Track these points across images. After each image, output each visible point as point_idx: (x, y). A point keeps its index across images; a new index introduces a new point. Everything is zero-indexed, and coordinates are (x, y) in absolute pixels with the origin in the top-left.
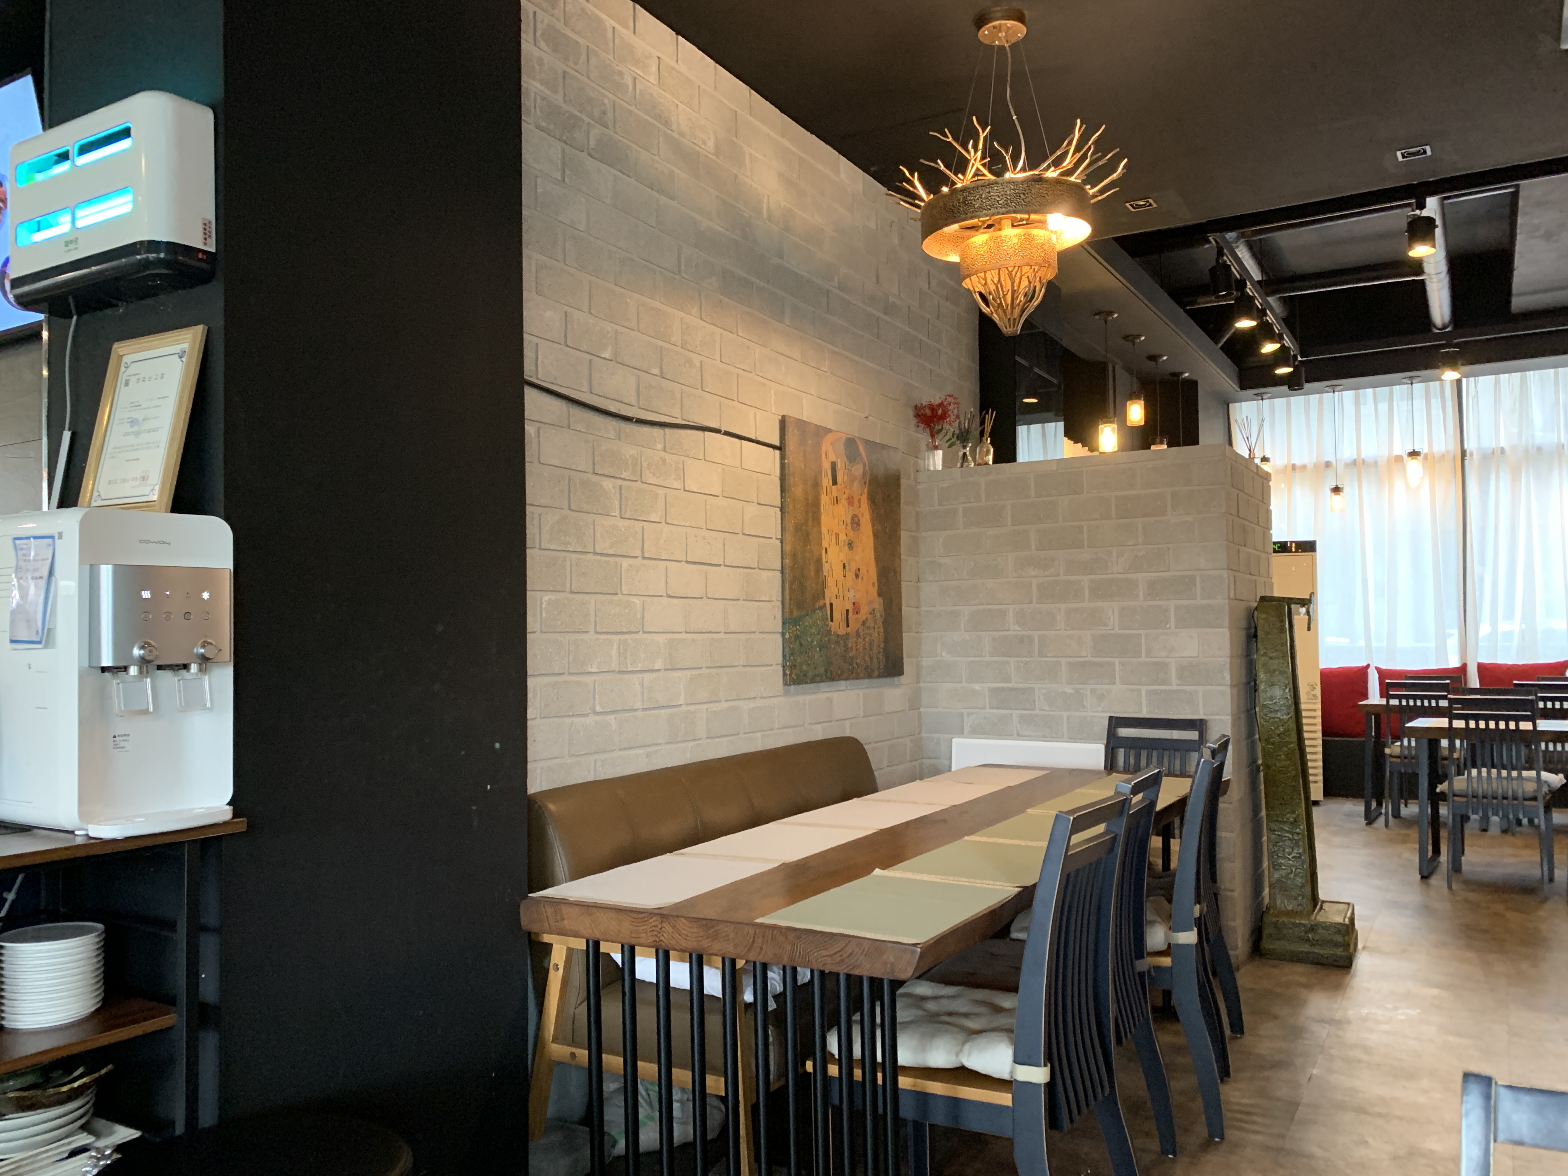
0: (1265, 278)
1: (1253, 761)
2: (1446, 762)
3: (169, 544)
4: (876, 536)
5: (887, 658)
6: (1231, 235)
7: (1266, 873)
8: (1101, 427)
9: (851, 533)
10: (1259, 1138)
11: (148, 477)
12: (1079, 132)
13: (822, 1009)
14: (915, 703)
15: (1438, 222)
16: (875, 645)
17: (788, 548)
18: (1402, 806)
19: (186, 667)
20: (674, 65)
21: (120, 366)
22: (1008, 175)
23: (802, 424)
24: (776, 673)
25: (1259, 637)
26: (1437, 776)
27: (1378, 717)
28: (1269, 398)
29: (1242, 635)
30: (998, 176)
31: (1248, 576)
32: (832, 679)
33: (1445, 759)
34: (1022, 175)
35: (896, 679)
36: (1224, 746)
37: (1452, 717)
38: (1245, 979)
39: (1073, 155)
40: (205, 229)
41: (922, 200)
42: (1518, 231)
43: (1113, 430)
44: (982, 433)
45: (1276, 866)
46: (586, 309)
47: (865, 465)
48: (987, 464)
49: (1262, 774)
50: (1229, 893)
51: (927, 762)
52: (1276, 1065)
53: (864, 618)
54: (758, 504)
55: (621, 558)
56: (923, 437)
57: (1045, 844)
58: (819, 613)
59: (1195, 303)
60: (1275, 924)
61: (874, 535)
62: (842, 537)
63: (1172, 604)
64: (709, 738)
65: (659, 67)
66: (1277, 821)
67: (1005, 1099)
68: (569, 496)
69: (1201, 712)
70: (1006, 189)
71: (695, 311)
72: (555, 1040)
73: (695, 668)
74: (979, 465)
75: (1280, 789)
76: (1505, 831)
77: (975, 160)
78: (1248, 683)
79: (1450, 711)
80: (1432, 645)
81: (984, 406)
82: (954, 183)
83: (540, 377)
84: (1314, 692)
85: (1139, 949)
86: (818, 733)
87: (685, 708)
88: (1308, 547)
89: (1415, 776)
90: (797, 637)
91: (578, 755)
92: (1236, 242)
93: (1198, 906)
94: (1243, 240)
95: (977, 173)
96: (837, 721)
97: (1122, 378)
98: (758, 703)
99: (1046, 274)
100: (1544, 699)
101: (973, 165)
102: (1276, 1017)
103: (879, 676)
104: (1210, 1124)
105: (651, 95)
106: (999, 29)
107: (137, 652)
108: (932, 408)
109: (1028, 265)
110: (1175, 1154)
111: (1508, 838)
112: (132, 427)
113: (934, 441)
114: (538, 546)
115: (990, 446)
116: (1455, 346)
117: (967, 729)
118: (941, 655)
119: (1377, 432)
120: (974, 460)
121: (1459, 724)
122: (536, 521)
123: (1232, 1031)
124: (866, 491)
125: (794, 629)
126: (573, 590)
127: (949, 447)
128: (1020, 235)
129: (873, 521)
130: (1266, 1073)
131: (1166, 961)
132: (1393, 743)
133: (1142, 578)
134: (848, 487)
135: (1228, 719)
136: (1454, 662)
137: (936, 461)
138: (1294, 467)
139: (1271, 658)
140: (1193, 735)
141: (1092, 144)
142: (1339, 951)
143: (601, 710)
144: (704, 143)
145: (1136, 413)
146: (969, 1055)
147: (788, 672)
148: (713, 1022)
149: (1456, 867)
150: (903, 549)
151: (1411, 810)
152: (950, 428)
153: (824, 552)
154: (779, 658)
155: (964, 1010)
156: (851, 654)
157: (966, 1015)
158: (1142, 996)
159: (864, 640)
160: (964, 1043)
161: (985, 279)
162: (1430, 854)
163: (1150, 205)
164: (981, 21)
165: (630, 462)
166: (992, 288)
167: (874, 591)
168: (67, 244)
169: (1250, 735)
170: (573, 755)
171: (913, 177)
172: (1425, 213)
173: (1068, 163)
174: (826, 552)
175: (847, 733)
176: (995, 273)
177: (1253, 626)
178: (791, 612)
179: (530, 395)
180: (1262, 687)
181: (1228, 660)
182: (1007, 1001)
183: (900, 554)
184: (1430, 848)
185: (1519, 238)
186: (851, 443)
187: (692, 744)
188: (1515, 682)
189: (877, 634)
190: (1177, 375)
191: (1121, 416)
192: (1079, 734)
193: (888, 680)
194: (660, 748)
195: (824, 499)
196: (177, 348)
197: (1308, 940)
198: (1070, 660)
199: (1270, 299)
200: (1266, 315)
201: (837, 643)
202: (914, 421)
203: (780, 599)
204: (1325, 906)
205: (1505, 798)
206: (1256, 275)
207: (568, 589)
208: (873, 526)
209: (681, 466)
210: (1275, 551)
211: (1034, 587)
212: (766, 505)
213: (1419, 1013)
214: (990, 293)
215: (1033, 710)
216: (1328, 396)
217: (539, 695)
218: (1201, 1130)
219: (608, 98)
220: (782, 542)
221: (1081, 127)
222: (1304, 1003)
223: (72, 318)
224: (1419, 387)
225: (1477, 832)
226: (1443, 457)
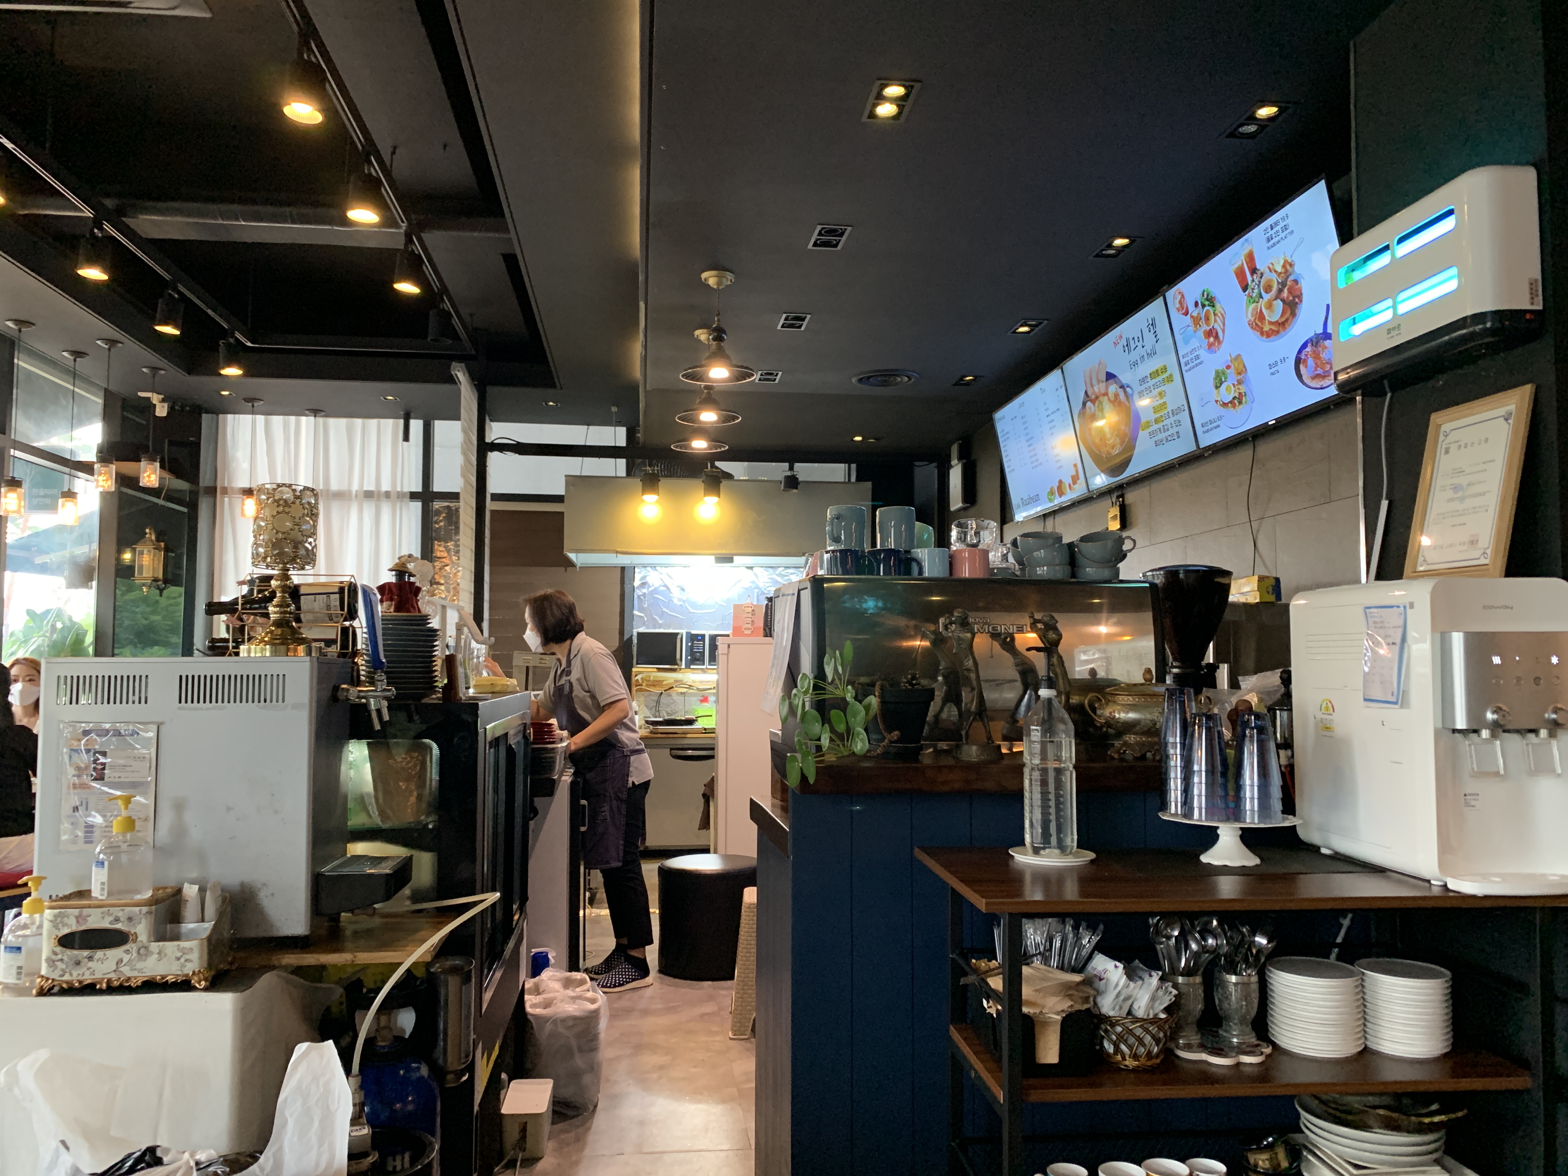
3: (1512, 608)
11: (1477, 541)
19: (1535, 731)
21: (1439, 436)
40: (1531, 289)
107: (1490, 716)
112: (1455, 493)
168: (1389, 331)
196: (1502, 411)
223: (1386, 395)
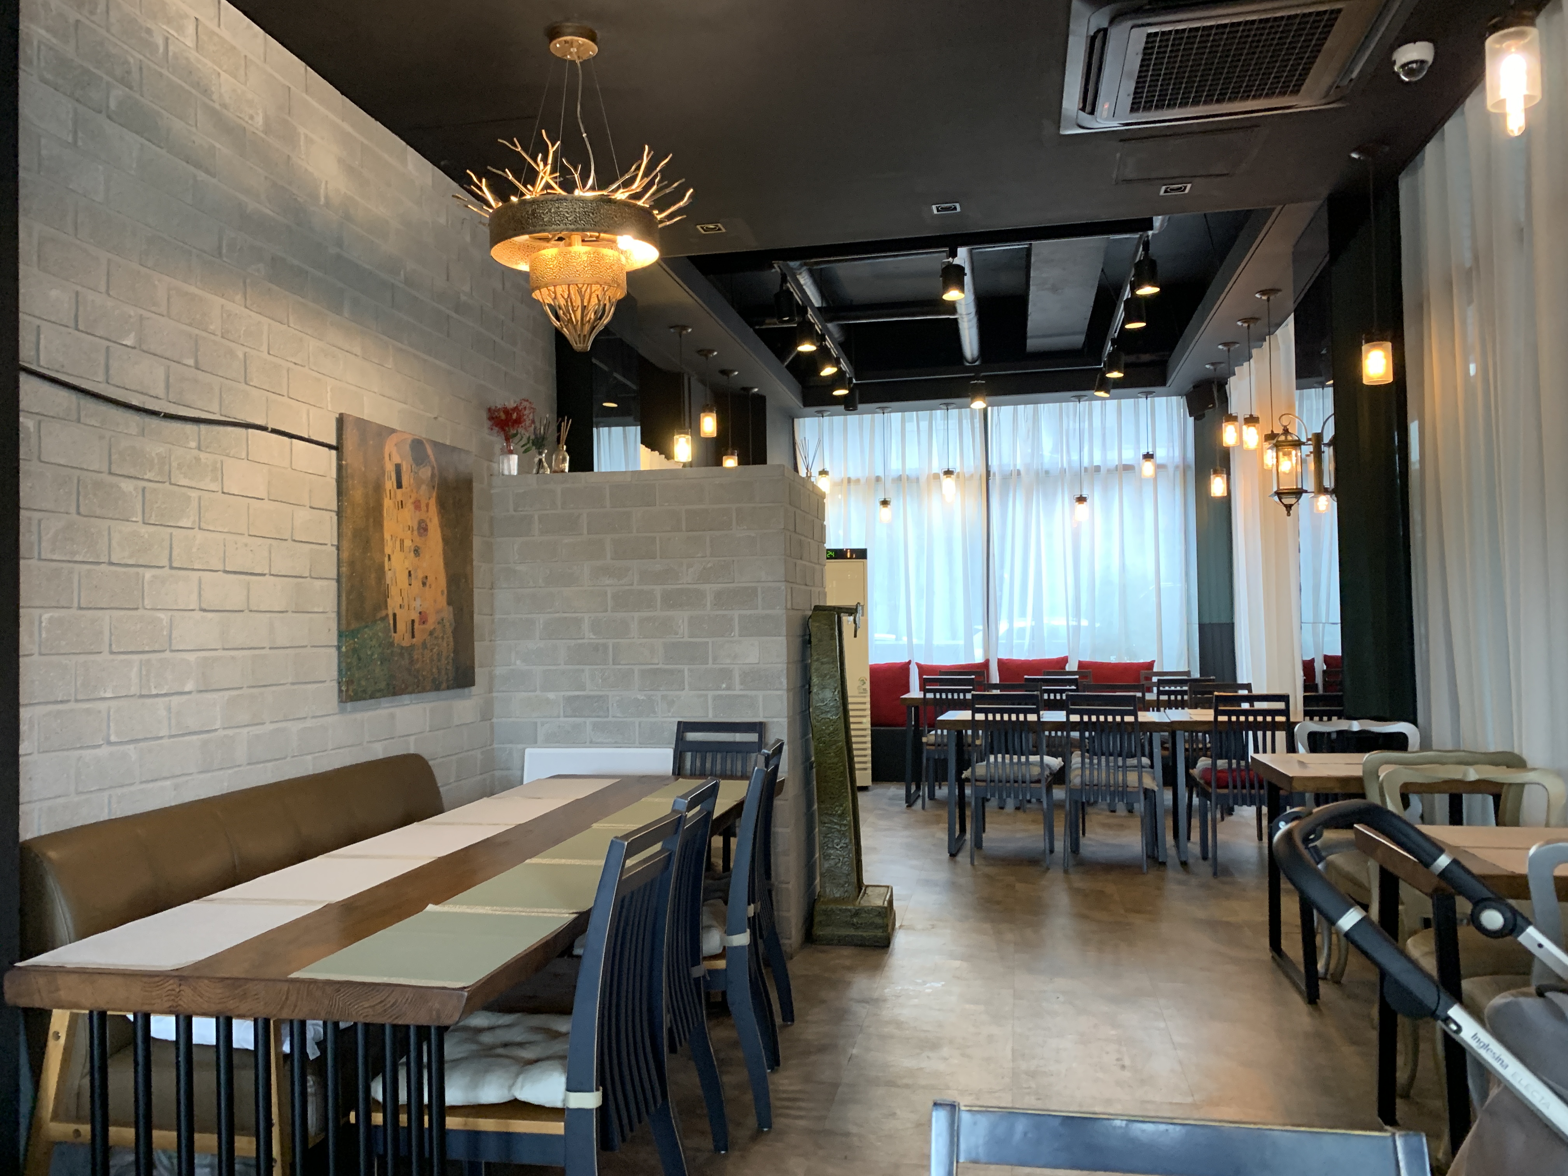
0: (824, 305)
1: (807, 758)
2: (970, 748)
4: (446, 541)
5: (457, 669)
6: (794, 264)
7: (818, 862)
8: (676, 437)
9: (417, 539)
10: (801, 1123)
12: (647, 156)
13: (366, 1057)
14: (486, 714)
15: (967, 271)
16: (444, 654)
17: (345, 555)
18: (937, 788)
20: (217, 30)
22: (577, 193)
23: (362, 424)
24: (331, 688)
25: (813, 644)
26: (963, 763)
27: (917, 708)
28: (829, 416)
29: (798, 641)
30: (568, 192)
31: (804, 587)
32: (394, 694)
33: (969, 745)
34: (590, 194)
35: (466, 690)
36: (779, 751)
37: (975, 711)
38: (797, 968)
39: (642, 178)
41: (490, 206)
42: (1031, 283)
43: (687, 439)
44: (558, 441)
45: (826, 857)
46: (103, 289)
47: (433, 468)
48: (563, 471)
49: (814, 770)
50: (784, 886)
51: (498, 773)
52: (822, 1049)
53: (432, 628)
54: (311, 507)
55: (142, 569)
56: (498, 441)
57: (604, 862)
58: (380, 625)
59: (763, 323)
60: (825, 912)
61: (443, 539)
62: (408, 543)
63: (736, 614)
64: (249, 764)
65: (197, 29)
66: (827, 814)
67: (557, 1128)
68: (78, 500)
69: (761, 715)
70: (575, 206)
71: (239, 297)
72: (55, 1117)
73: (232, 689)
74: (555, 472)
75: (830, 784)
76: (1018, 808)
77: (545, 173)
78: (803, 686)
79: (973, 706)
80: (961, 642)
81: (561, 413)
82: (523, 194)
83: (42, 363)
84: (864, 687)
85: (695, 954)
86: (379, 751)
87: (221, 733)
88: (861, 554)
89: (945, 761)
90: (355, 650)
91: (87, 792)
92: (799, 269)
93: (752, 905)
94: (805, 268)
95: (548, 186)
96: (400, 737)
97: (697, 391)
98: (309, 723)
99: (616, 294)
100: (1049, 692)
101: (542, 178)
102: (823, 1002)
103: (448, 688)
104: (759, 1114)
105: (187, 59)
106: (571, 44)
108: (506, 411)
109: (597, 283)
110: (726, 1150)
111: (1020, 815)
113: (508, 445)
114: (36, 555)
115: (566, 454)
116: (983, 378)
117: (540, 738)
118: (515, 664)
119: (919, 449)
120: (550, 466)
121: (980, 717)
122: (34, 529)
123: (783, 1020)
124: (434, 494)
125: (351, 642)
126: (82, 605)
127: (525, 451)
128: (590, 253)
129: (442, 526)
130: (813, 1058)
131: (721, 964)
132: (929, 731)
133: (710, 589)
134: (415, 491)
135: (784, 721)
136: (979, 659)
137: (512, 464)
138: (849, 480)
139: (822, 663)
140: (753, 737)
141: (660, 171)
142: (879, 933)
143: (116, 740)
144: (252, 118)
145: (709, 425)
146: (522, 1087)
147: (344, 688)
148: (245, 1080)
149: (978, 844)
150: (476, 555)
151: (942, 792)
152: (526, 433)
153: (386, 559)
154: (335, 674)
155: (519, 1039)
156: (418, 666)
157: (521, 1045)
158: (696, 1001)
159: (431, 650)
160: (517, 1075)
161: (555, 293)
162: (957, 833)
163: (719, 229)
164: (553, 33)
165: (156, 461)
166: (562, 302)
167: (442, 601)
169: (804, 734)
170: (82, 793)
171: (481, 182)
172: (957, 261)
173: (637, 186)
174: (389, 559)
175: (412, 751)
176: (565, 287)
177: (808, 633)
178: (348, 624)
179: (27, 384)
180: (815, 690)
181: (785, 666)
182: (563, 1025)
183: (472, 561)
184: (957, 827)
185: (1032, 288)
186: (417, 445)
187: (230, 771)
188: (1026, 677)
189: (446, 645)
190: (747, 389)
191: (694, 428)
192: (650, 740)
193: (459, 691)
194: (190, 778)
195: (387, 503)
197: (853, 924)
198: (644, 667)
199: (830, 326)
200: (825, 340)
201: (401, 655)
202: (487, 424)
203: (336, 610)
204: (869, 891)
205: (1016, 782)
206: (816, 302)
207: (76, 605)
208: (442, 531)
209: (219, 465)
210: (831, 558)
211: (609, 595)
212: (320, 509)
213: (943, 985)
214: (560, 308)
215: (608, 717)
216: (878, 417)
217: (36, 726)
218: (752, 1122)
219: (133, 56)
220: (338, 549)
221: (648, 154)
222: (849, 984)
224: (954, 412)
225: (997, 810)
226: (972, 476)
